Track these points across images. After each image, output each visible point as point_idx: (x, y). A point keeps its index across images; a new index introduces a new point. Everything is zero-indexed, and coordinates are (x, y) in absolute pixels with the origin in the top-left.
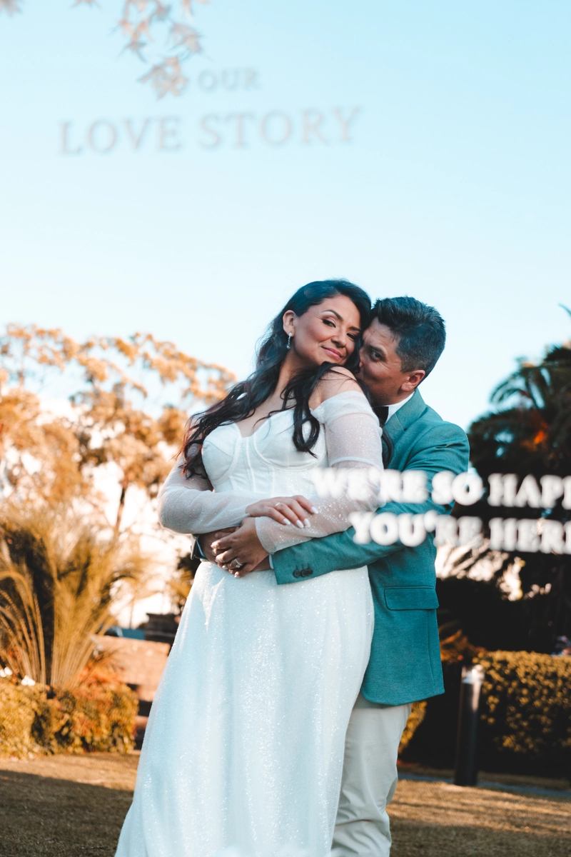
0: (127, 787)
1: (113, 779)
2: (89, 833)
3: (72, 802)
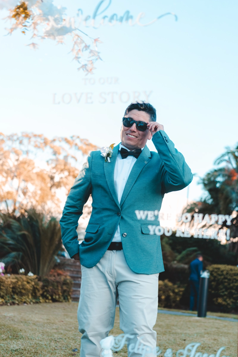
2: (55, 333)
3: (48, 321)
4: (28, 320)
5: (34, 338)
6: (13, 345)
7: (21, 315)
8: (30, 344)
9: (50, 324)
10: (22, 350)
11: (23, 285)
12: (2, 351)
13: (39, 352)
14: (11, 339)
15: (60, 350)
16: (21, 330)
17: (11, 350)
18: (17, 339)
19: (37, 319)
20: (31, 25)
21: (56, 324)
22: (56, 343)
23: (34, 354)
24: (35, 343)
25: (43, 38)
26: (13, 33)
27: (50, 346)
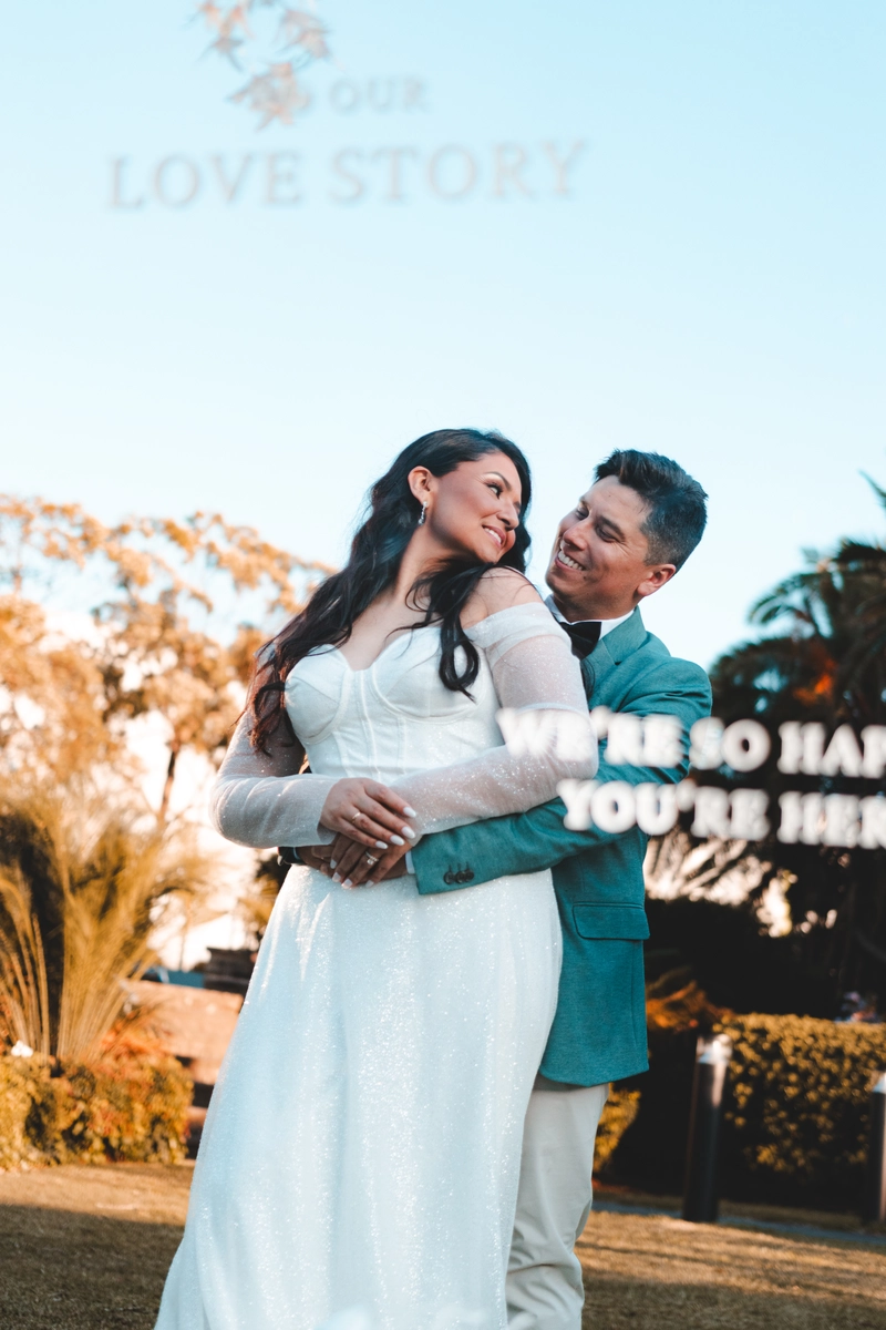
0: (175, 1217)
1: (153, 1203)
2: (116, 1287)
3: (89, 1238)
5: (25, 1310)
9: (97, 1250)
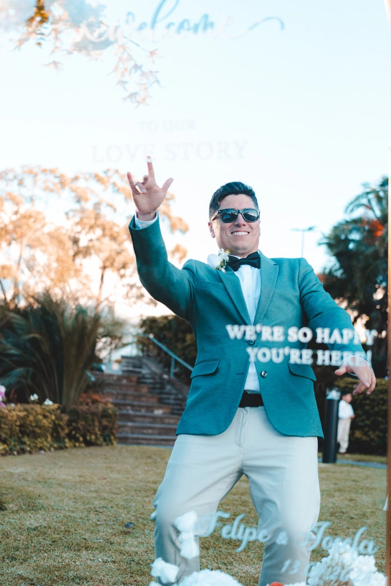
2: (95, 498)
4: (50, 479)
5: (61, 508)
6: (29, 520)
7: (37, 471)
8: (57, 517)
9: (86, 484)
10: (45, 527)
11: (37, 421)
12: (13, 531)
13: (72, 530)
14: (25, 511)
15: (105, 526)
16: (39, 496)
17: (28, 529)
18: (35, 511)
19: (63, 477)
20: (50, 34)
21: (94, 484)
22: (98, 515)
23: (64, 534)
24: (64, 516)
25: (70, 53)
26: (23, 46)
27: (88, 520)
